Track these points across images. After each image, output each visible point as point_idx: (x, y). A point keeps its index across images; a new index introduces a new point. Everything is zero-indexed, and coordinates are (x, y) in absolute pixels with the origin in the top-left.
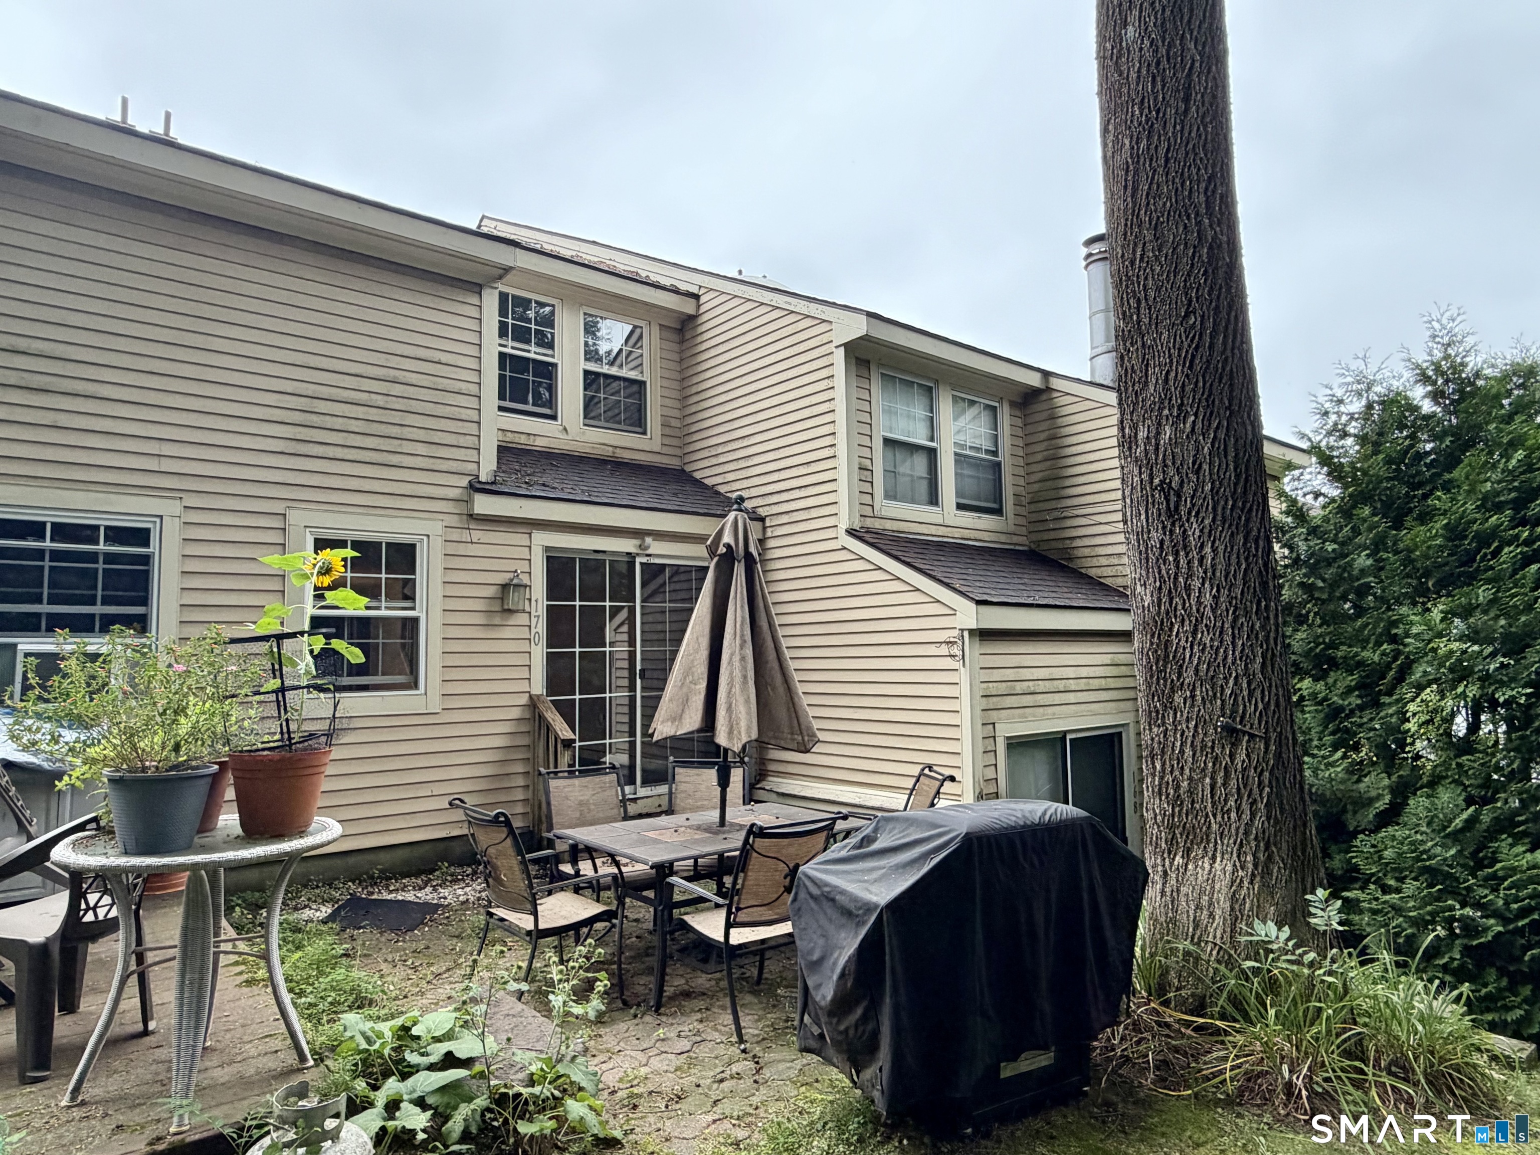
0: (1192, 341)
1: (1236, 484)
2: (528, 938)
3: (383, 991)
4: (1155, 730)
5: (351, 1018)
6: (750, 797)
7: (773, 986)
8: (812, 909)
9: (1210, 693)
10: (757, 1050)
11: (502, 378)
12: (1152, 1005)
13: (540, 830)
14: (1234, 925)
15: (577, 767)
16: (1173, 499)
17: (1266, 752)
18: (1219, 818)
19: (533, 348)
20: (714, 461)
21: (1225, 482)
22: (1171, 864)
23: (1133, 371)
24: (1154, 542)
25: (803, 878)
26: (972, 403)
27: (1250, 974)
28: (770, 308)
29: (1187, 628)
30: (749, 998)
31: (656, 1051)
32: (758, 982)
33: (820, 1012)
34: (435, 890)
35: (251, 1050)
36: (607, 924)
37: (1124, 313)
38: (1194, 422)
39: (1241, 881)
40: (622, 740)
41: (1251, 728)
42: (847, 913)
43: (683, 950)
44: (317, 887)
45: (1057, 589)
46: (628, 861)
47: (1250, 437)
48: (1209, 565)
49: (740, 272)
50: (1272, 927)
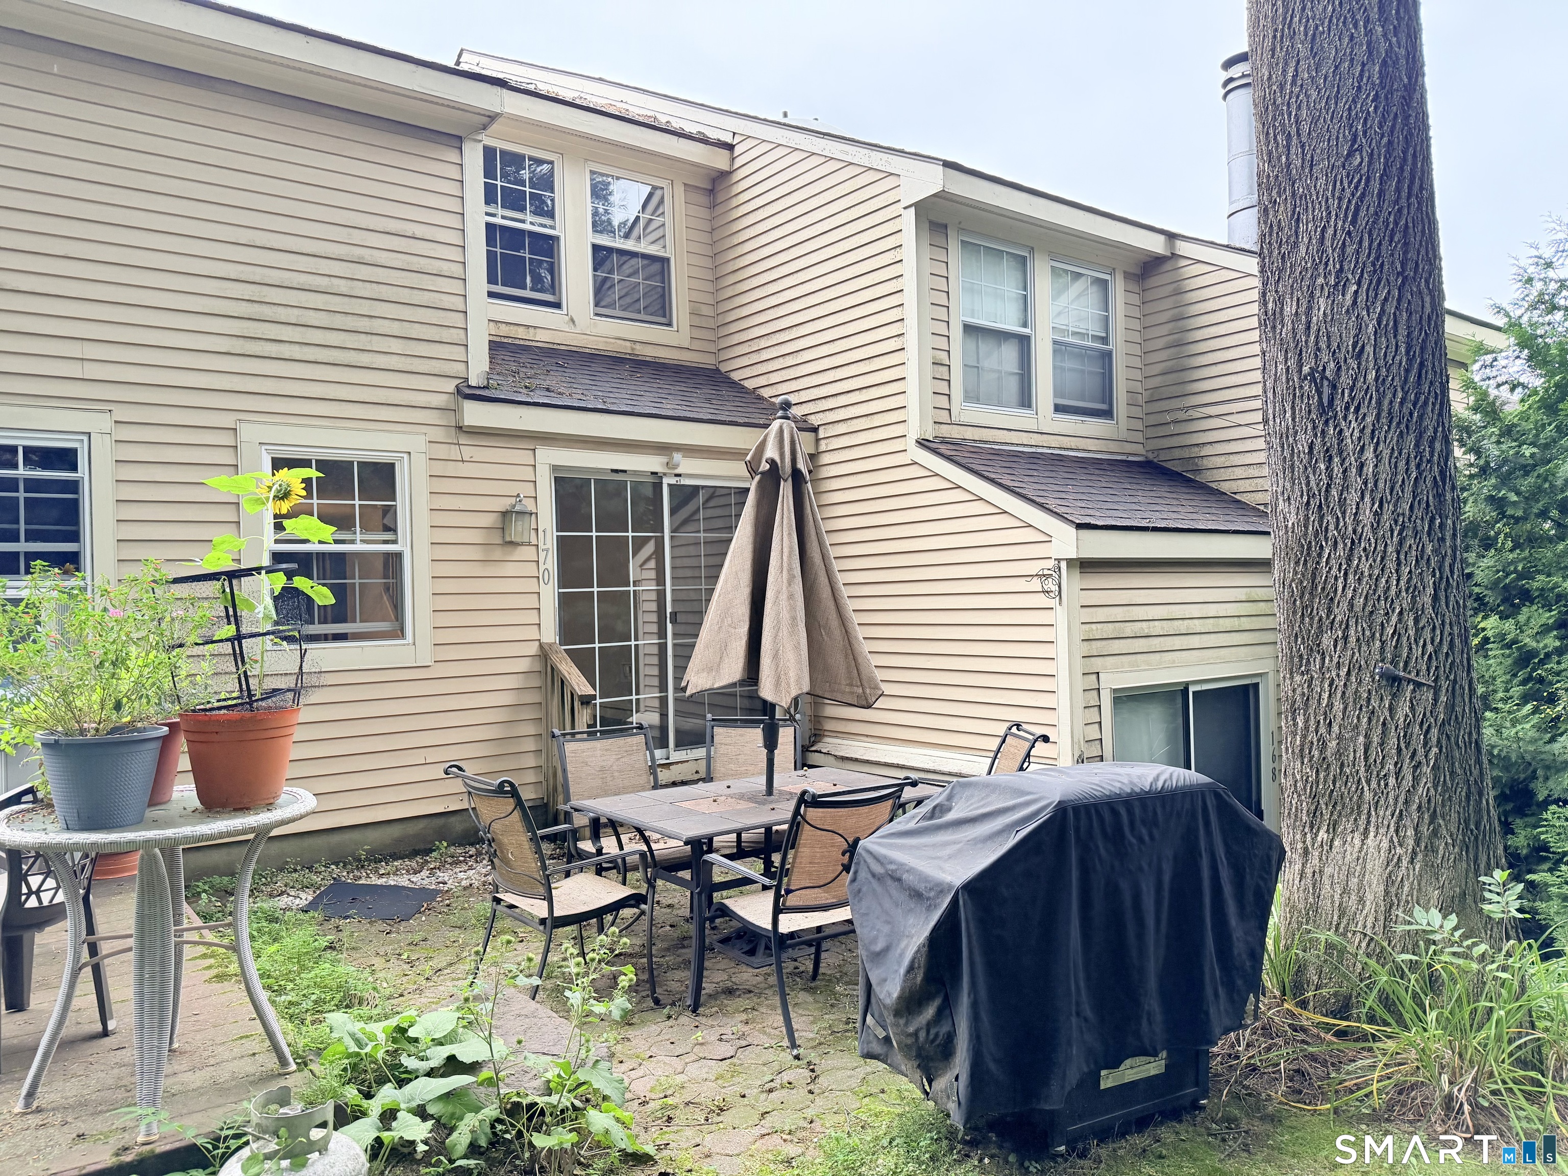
0: (1356, 188)
1: (1407, 371)
2: (542, 928)
3: (374, 989)
4: (1298, 678)
5: (336, 1017)
6: (803, 762)
7: (831, 981)
8: (874, 890)
9: (1368, 633)
10: (813, 1056)
11: (491, 256)
12: (1286, 1005)
13: (555, 803)
14: (1388, 911)
15: (598, 728)
16: (1326, 391)
17: (1435, 704)
18: (1374, 784)
19: (529, 218)
20: (755, 358)
21: (1394, 369)
22: (1314, 840)
23: (1280, 229)
24: (1302, 447)
25: (864, 854)
26: (1077, 276)
27: (1406, 970)
28: (823, 160)
29: (1340, 551)
30: (803, 996)
31: (692, 1057)
32: (814, 977)
33: (885, 1013)
34: (432, 874)
35: (223, 1052)
36: (636, 910)
37: (1270, 153)
38: (1356, 292)
39: (1399, 859)
40: (649, 695)
41: (1417, 674)
42: (916, 895)
43: (725, 941)
44: (295, 871)
45: (1180, 509)
46: (659, 836)
47: (1428, 309)
48: (1370, 476)
49: (785, 115)
50: (1435, 916)
